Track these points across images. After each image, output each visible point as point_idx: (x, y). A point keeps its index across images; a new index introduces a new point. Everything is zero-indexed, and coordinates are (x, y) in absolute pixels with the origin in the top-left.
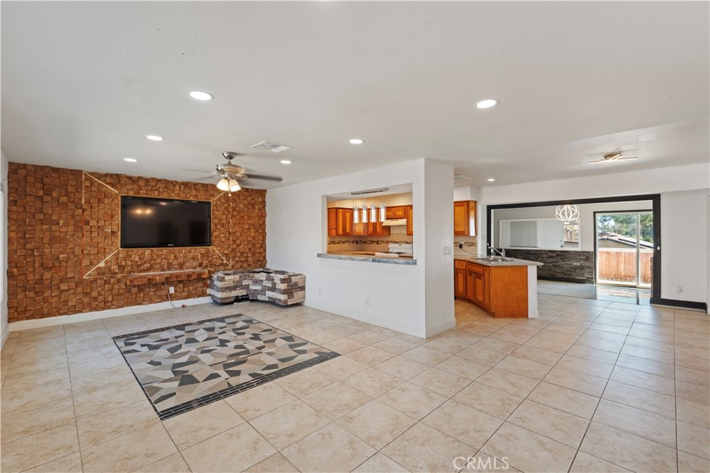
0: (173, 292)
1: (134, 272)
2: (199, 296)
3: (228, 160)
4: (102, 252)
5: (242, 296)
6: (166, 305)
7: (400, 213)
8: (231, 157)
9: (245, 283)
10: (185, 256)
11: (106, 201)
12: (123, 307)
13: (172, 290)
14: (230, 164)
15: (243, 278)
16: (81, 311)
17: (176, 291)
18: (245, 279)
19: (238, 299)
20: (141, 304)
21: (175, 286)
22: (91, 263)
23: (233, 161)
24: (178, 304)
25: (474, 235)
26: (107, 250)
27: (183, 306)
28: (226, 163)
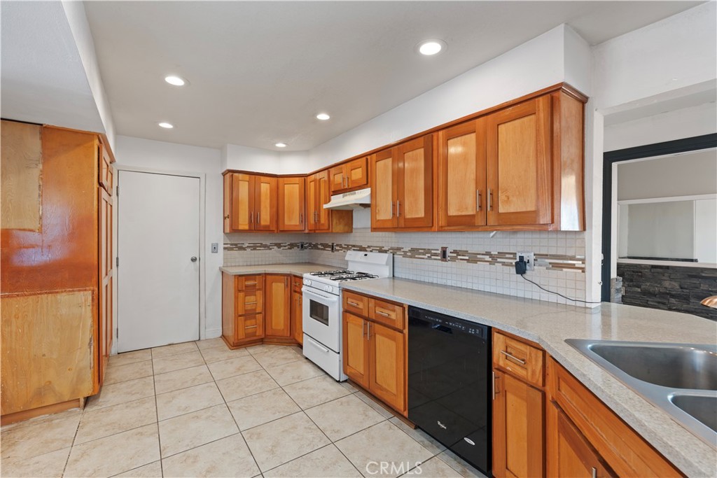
7: (358, 174)
25: (576, 227)
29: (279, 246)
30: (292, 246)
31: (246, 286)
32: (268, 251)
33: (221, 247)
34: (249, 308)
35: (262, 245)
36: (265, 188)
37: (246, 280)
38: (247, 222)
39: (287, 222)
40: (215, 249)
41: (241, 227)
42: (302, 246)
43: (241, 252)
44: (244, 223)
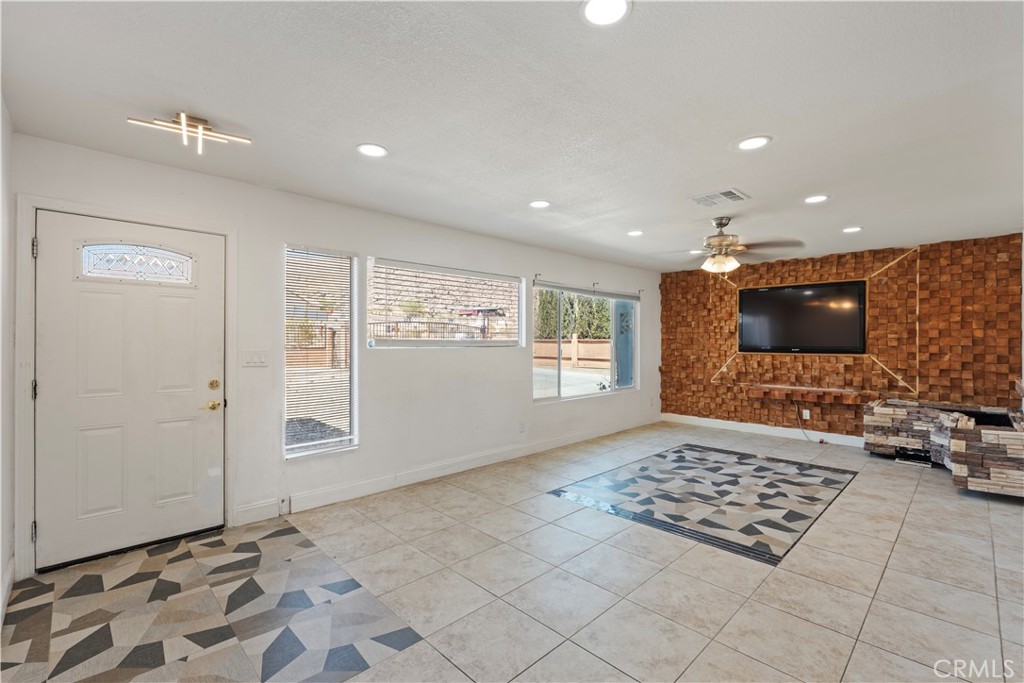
0: (808, 418)
1: (757, 382)
2: (848, 433)
3: (718, 230)
4: (722, 356)
5: (913, 450)
6: (796, 433)
8: (721, 225)
9: (918, 426)
10: (822, 369)
11: (726, 298)
12: (747, 422)
13: (806, 414)
14: (721, 234)
15: (914, 417)
16: (707, 416)
17: (811, 416)
18: (919, 419)
19: (902, 454)
20: (767, 424)
21: (811, 410)
22: (715, 367)
23: (725, 230)
24: (815, 436)
26: (728, 353)
27: (821, 442)
28: (716, 234)
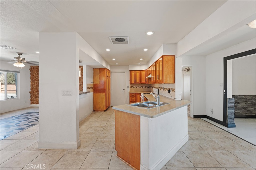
8: (19, 55)
29: (142, 87)
30: (146, 87)
31: (132, 95)
32: (140, 88)
33: (129, 87)
34: (132, 100)
35: (138, 87)
36: (138, 74)
37: (132, 94)
38: (133, 81)
39: (142, 81)
40: (128, 87)
41: (132, 83)
42: (148, 87)
43: (134, 88)
44: (133, 82)
